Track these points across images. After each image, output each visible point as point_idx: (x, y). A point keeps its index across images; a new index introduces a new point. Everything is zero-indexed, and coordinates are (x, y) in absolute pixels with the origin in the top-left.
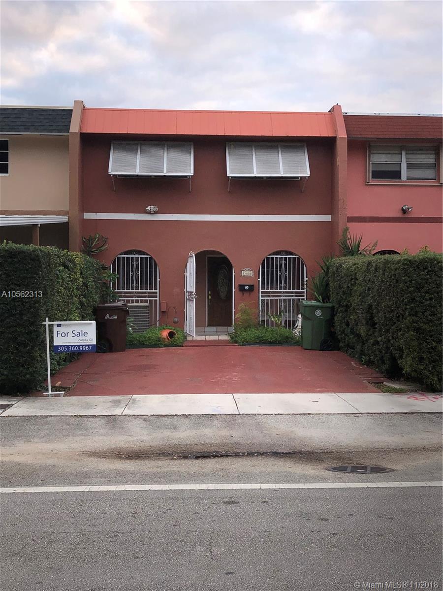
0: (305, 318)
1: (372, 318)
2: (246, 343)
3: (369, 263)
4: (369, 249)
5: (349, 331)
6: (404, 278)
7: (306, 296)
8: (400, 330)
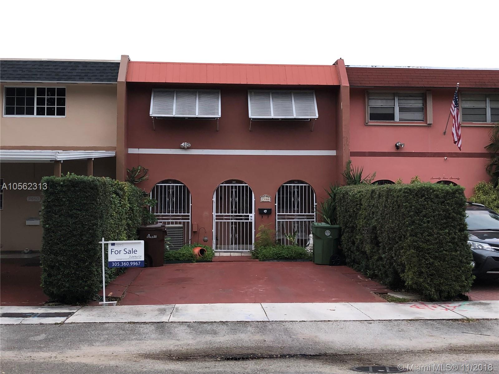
0: (316, 237)
1: (376, 238)
2: (266, 258)
3: (373, 191)
4: (369, 179)
5: (355, 248)
6: (405, 204)
7: (316, 218)
8: (402, 248)
